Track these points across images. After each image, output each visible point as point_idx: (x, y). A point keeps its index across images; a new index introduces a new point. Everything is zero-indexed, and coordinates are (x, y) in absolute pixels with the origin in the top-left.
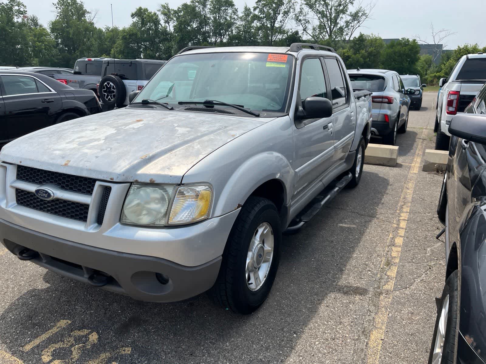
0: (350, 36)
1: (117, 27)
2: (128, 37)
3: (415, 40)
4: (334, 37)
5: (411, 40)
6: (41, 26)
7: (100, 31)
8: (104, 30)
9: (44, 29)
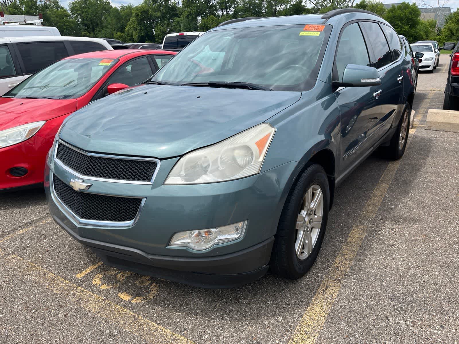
0: (353, 3)
1: (131, 4)
2: (140, 14)
3: (415, 4)
4: (337, 4)
5: (411, 4)
6: (62, 8)
7: (116, 10)
8: (120, 9)
9: (65, 11)
